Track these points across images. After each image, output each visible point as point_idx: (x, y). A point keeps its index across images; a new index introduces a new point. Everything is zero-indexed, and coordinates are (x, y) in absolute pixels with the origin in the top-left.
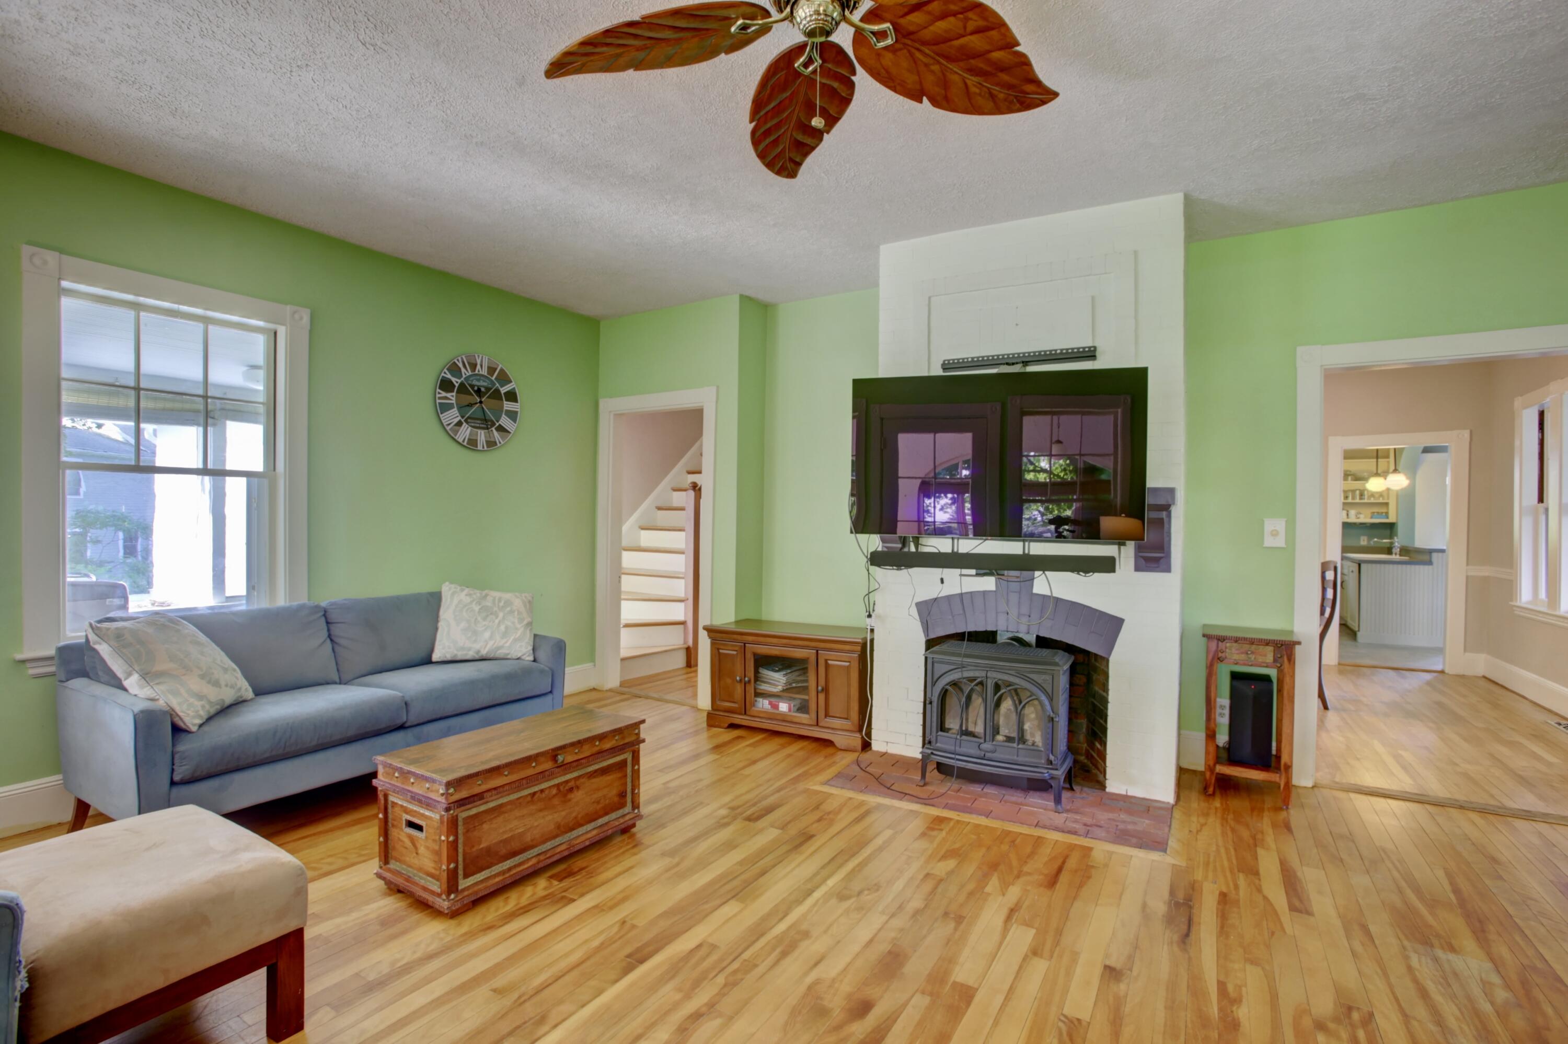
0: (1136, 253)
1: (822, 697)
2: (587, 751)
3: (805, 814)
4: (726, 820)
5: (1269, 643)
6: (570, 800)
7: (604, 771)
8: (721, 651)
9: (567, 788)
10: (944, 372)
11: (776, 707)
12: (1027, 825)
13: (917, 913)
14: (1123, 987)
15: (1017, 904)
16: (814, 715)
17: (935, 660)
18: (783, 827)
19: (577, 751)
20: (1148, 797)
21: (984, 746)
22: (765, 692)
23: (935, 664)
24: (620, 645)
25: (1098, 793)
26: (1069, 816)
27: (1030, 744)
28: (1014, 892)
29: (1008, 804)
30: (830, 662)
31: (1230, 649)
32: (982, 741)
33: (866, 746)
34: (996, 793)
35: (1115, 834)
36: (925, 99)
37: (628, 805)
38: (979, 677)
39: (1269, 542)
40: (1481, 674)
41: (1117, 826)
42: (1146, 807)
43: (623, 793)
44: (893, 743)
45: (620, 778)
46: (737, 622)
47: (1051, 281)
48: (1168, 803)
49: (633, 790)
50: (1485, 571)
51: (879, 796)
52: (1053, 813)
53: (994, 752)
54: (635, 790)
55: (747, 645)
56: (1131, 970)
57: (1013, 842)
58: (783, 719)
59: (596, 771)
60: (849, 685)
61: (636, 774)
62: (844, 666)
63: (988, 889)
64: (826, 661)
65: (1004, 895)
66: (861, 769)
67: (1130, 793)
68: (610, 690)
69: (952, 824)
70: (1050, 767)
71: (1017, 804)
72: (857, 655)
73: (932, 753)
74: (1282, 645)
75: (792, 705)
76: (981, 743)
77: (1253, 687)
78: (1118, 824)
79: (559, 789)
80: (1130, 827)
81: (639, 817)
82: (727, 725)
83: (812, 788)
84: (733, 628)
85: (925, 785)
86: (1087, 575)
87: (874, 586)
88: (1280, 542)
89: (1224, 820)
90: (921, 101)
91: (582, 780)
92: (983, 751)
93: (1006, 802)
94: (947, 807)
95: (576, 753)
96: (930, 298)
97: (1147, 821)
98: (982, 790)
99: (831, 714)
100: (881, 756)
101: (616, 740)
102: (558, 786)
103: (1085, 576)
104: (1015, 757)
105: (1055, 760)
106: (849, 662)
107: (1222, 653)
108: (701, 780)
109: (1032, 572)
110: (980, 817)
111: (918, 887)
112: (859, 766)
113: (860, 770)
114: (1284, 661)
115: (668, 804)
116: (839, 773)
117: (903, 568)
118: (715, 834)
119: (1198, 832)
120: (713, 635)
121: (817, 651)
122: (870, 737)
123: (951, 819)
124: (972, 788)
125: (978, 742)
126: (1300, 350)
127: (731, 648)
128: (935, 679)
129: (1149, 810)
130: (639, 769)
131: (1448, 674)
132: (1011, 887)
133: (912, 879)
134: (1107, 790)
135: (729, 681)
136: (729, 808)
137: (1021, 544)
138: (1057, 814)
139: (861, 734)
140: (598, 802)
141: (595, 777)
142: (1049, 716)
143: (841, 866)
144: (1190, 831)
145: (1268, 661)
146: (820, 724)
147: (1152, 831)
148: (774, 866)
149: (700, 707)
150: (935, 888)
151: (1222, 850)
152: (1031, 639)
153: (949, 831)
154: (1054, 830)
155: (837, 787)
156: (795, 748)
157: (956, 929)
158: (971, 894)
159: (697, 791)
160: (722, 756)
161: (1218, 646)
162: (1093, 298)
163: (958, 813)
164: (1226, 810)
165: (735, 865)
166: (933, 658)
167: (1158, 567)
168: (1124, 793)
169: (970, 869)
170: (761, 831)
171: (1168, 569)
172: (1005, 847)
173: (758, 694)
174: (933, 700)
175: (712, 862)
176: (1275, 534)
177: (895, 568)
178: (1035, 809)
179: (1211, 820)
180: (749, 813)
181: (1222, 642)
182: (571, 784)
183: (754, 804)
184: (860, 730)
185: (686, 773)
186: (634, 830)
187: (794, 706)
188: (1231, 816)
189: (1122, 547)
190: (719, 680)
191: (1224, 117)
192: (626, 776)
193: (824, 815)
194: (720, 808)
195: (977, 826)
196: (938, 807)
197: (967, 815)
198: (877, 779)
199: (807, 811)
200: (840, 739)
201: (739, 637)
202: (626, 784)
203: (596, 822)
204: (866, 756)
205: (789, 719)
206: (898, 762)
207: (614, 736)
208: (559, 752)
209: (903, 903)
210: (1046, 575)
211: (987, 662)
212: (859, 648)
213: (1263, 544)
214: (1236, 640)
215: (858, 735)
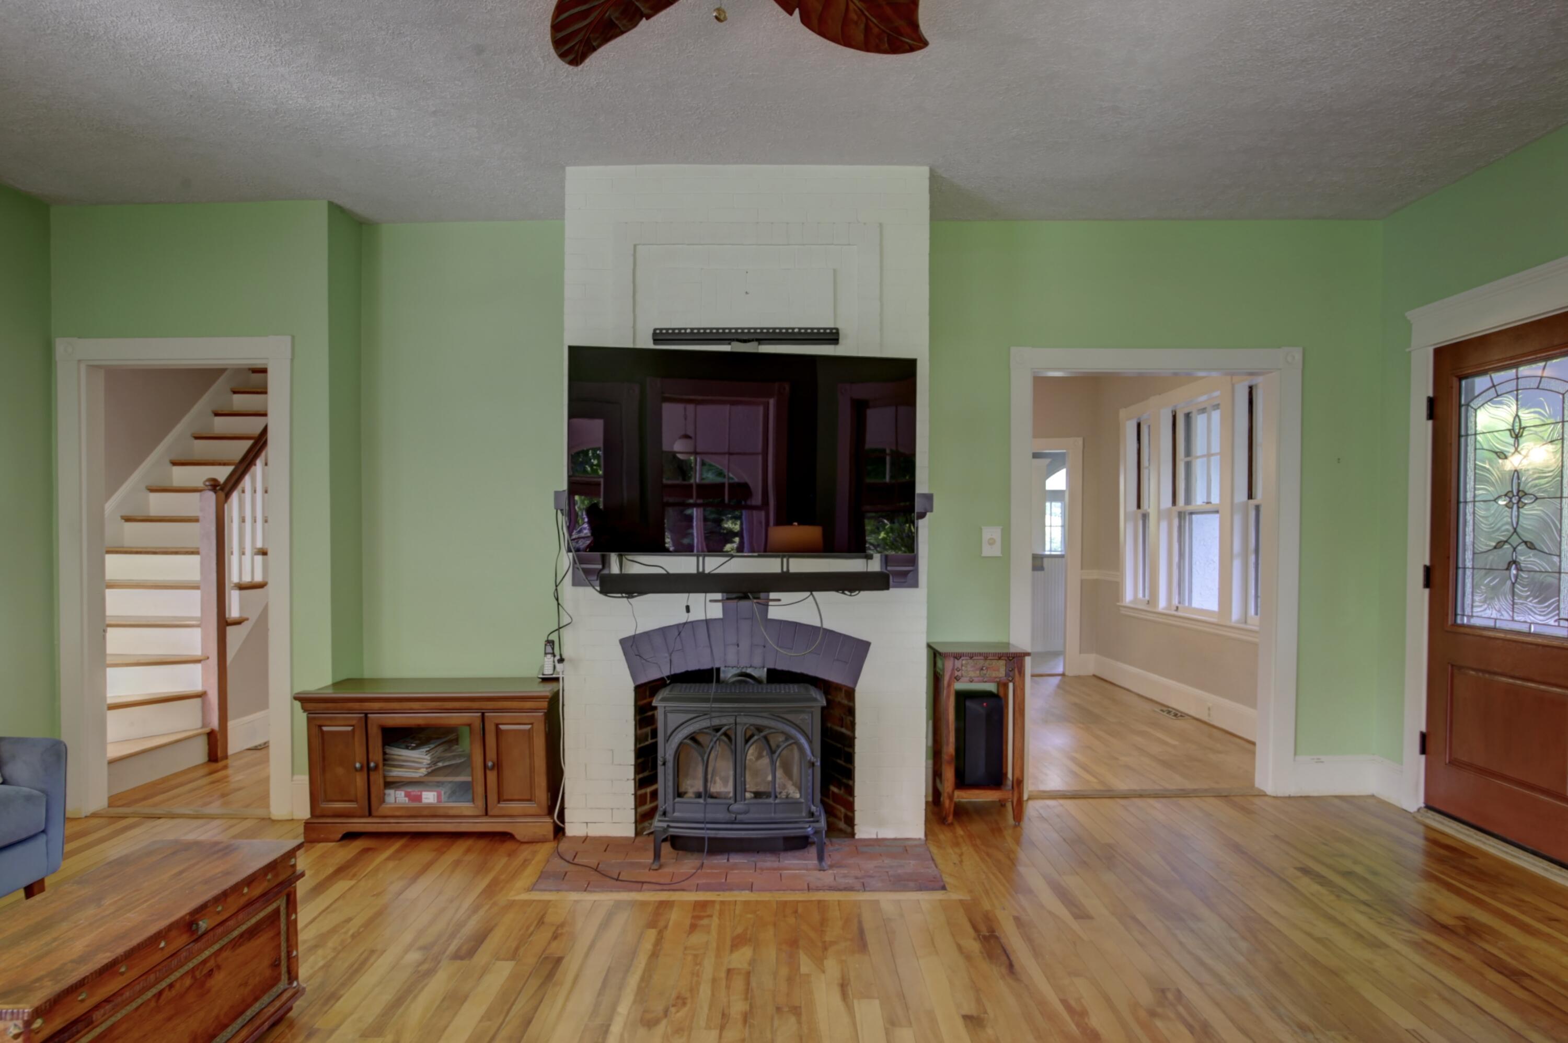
0: (881, 225)
1: (492, 776)
2: (234, 904)
3: (531, 934)
4: (425, 967)
5: (1001, 657)
6: (209, 991)
7: (252, 933)
8: (325, 729)
9: (205, 971)
10: (655, 344)
11: (418, 798)
12: (798, 890)
13: (746, 1018)
14: (990, 1031)
15: (843, 978)
16: (480, 802)
17: (667, 709)
18: (513, 955)
19: (220, 908)
20: (899, 836)
21: (735, 807)
22: (398, 780)
23: (669, 715)
24: (106, 741)
25: (848, 841)
26: (835, 872)
27: (784, 797)
28: (831, 964)
29: (765, 871)
30: (502, 727)
31: (966, 667)
32: (732, 801)
33: (559, 831)
34: (746, 861)
35: (890, 881)
36: (797, 12)
37: (283, 977)
38: (725, 725)
39: (987, 551)
40: (1091, 674)
41: (887, 872)
42: (900, 847)
43: (276, 961)
44: (595, 823)
45: (273, 938)
46: (336, 685)
47: (788, 245)
48: (920, 839)
49: (289, 953)
50: (1094, 575)
51: (611, 891)
52: (818, 872)
53: (746, 812)
54: (292, 952)
55: (369, 715)
56: (986, 1012)
57: (796, 912)
58: (432, 813)
59: (241, 936)
60: (532, 755)
61: (292, 926)
62: (524, 731)
63: (804, 969)
64: (497, 725)
65: (824, 972)
66: (568, 862)
67: (880, 836)
68: (94, 815)
69: (717, 907)
70: (812, 819)
71: (775, 869)
72: (542, 714)
73: (668, 826)
74: (1014, 658)
75: (443, 793)
76: (731, 805)
77: (985, 704)
78: (887, 870)
79: (194, 977)
80: (900, 871)
81: (298, 993)
82: (340, 836)
83: (517, 898)
84: (330, 693)
85: (661, 867)
86: (853, 594)
87: (565, 620)
88: (996, 551)
89: (975, 846)
90: (791, 13)
91: (224, 954)
92: (733, 813)
93: (762, 869)
94: (698, 888)
95: (219, 913)
96: (635, 246)
97: (912, 862)
98: (728, 860)
99: (505, 797)
100: (583, 842)
101: (269, 880)
102: (193, 970)
103: (851, 595)
104: (773, 815)
105: (817, 811)
106: (532, 724)
107: (958, 671)
108: (349, 920)
109: (766, 594)
110: (743, 892)
111: (728, 987)
112: (562, 858)
113: (566, 864)
114: (1014, 673)
115: (321, 963)
116: (542, 872)
117: (636, 594)
118: (423, 988)
119: (961, 862)
120: (310, 706)
121: (483, 714)
122: (563, 822)
123: (713, 902)
124: (715, 861)
125: (727, 804)
126: (1013, 350)
127: (343, 723)
128: (669, 732)
129: (906, 850)
130: (296, 920)
131: (1068, 676)
132: (825, 962)
133: (714, 980)
134: (857, 837)
135: (340, 771)
136: (420, 948)
137: (779, 560)
138: (822, 872)
139: (553, 818)
140: (246, 984)
141: (240, 945)
142: (810, 761)
143: (621, 987)
144: (955, 864)
145: (1001, 675)
146: (490, 813)
147: (922, 871)
148: (536, 1008)
149: (274, 818)
150: (748, 983)
151: (991, 876)
152: (762, 674)
153: (720, 914)
154: (829, 890)
155: (551, 891)
156: (457, 851)
157: (799, 1022)
158: (790, 980)
159: (353, 937)
160: (360, 881)
161: (954, 665)
162: (835, 271)
163: (717, 893)
164: (971, 836)
165: (481, 1021)
166: (665, 707)
167: (905, 582)
168: (874, 837)
169: (770, 954)
170: (485, 970)
171: (915, 584)
172: (791, 920)
173: (389, 784)
174: (667, 760)
175: (446, 1027)
176: (992, 542)
177: (624, 595)
178: (797, 871)
179: (964, 849)
180: (453, 948)
181: (958, 659)
182: (211, 964)
183: (453, 936)
184: (550, 811)
185: (320, 914)
186: (291, 1014)
187: (445, 793)
188: (978, 842)
189: (870, 561)
190: (324, 770)
191: (1001, 98)
192: (279, 934)
193: (557, 929)
194: (406, 951)
195: (746, 903)
196: (691, 891)
197: (727, 893)
198: (596, 870)
199: (532, 929)
200: (521, 830)
201: (356, 705)
202: (279, 946)
203: (243, 1016)
204: (563, 846)
205: (441, 812)
206: (609, 844)
207: (266, 875)
208: (197, 916)
209: (723, 1011)
210: (813, 596)
211: (736, 705)
212: (545, 704)
213: (981, 553)
214: (971, 656)
215: (548, 820)
